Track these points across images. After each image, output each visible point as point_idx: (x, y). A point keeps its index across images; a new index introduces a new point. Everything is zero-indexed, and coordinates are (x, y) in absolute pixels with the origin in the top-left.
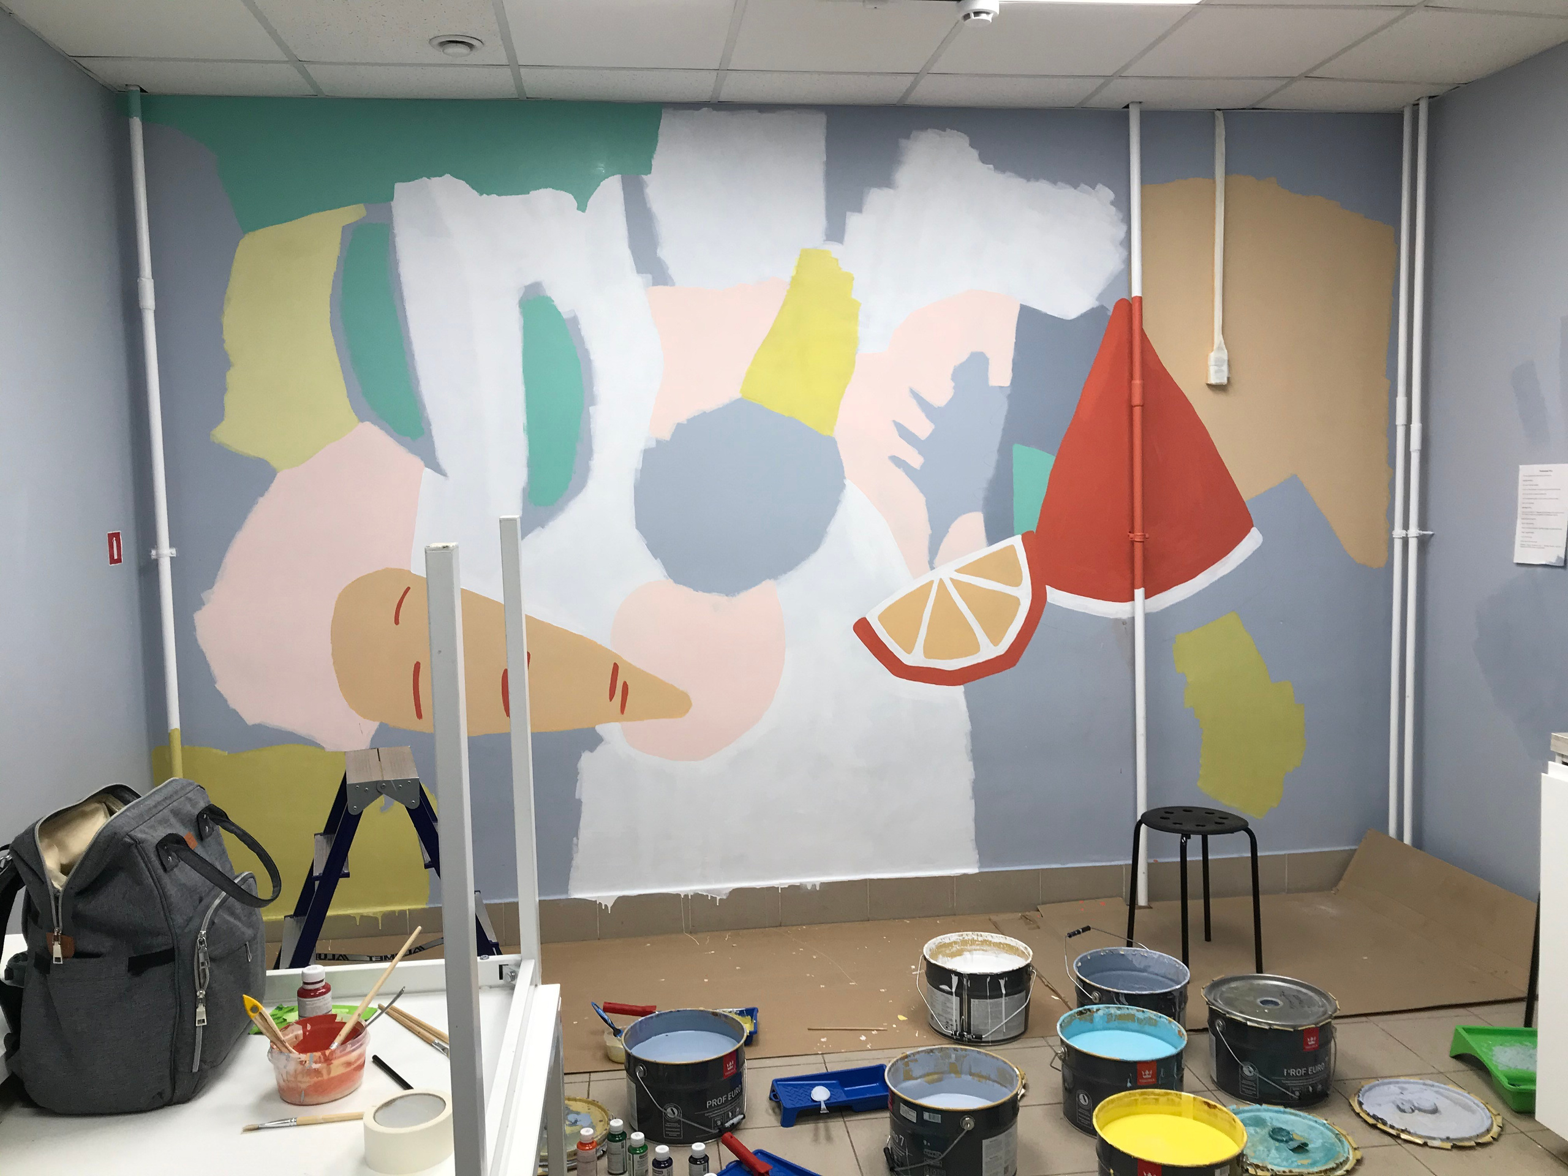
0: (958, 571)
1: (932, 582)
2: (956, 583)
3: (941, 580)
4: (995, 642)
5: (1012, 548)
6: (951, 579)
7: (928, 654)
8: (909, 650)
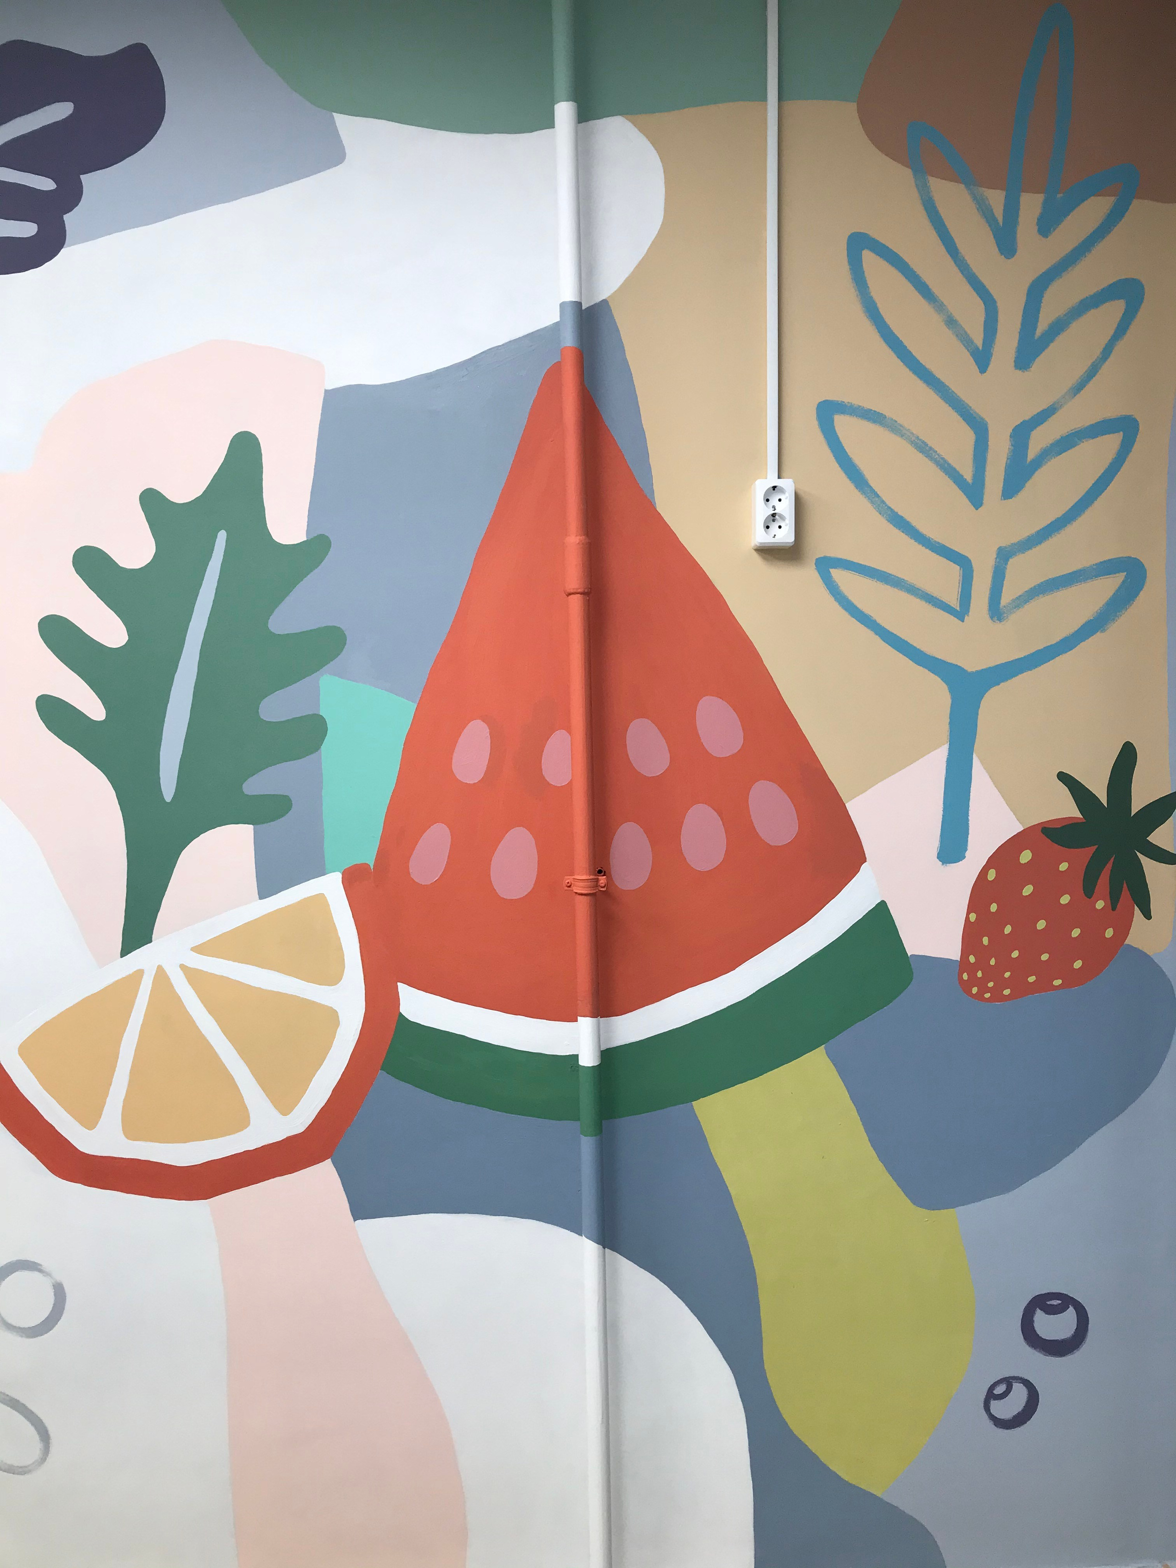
0: (199, 949)
1: (140, 973)
2: (192, 975)
3: (160, 970)
4: (285, 1107)
5: (320, 901)
6: (183, 967)
7: (132, 1130)
8: (89, 1119)
